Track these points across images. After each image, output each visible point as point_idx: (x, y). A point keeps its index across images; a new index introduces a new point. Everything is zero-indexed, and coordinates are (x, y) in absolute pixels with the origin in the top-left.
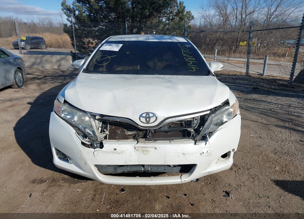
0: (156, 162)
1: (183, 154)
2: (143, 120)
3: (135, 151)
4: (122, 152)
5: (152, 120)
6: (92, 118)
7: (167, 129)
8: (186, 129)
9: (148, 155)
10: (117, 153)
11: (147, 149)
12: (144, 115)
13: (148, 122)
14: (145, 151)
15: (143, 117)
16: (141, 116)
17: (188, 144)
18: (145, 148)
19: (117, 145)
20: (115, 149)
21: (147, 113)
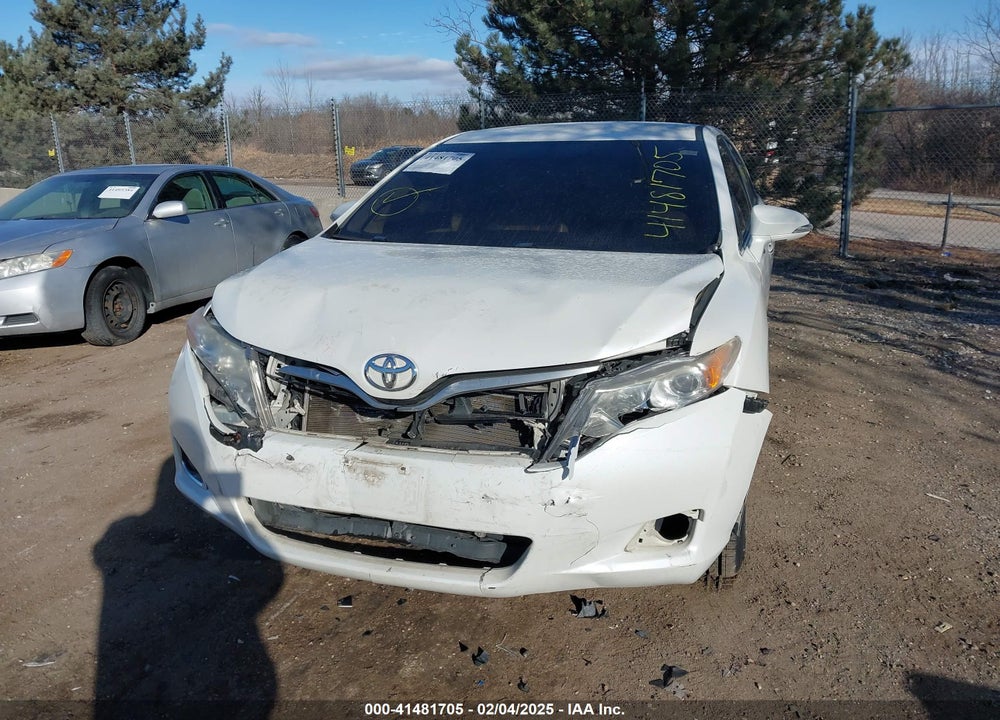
0: (401, 513)
1: (485, 497)
2: (376, 376)
3: (346, 470)
4: (307, 469)
5: (403, 379)
6: (253, 363)
7: (469, 413)
8: (519, 418)
9: (378, 486)
10: (294, 469)
11: (379, 469)
12: (380, 362)
13: (389, 387)
14: (372, 475)
15: (376, 368)
16: (370, 364)
17: (506, 468)
18: (374, 466)
19: (298, 446)
20: (290, 458)
21: (390, 358)
